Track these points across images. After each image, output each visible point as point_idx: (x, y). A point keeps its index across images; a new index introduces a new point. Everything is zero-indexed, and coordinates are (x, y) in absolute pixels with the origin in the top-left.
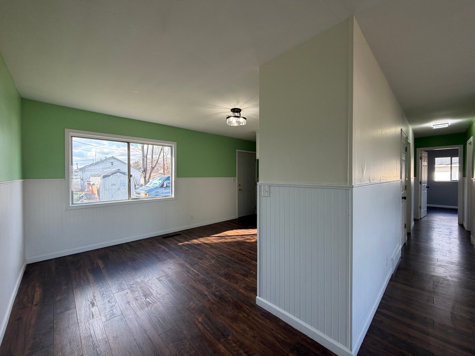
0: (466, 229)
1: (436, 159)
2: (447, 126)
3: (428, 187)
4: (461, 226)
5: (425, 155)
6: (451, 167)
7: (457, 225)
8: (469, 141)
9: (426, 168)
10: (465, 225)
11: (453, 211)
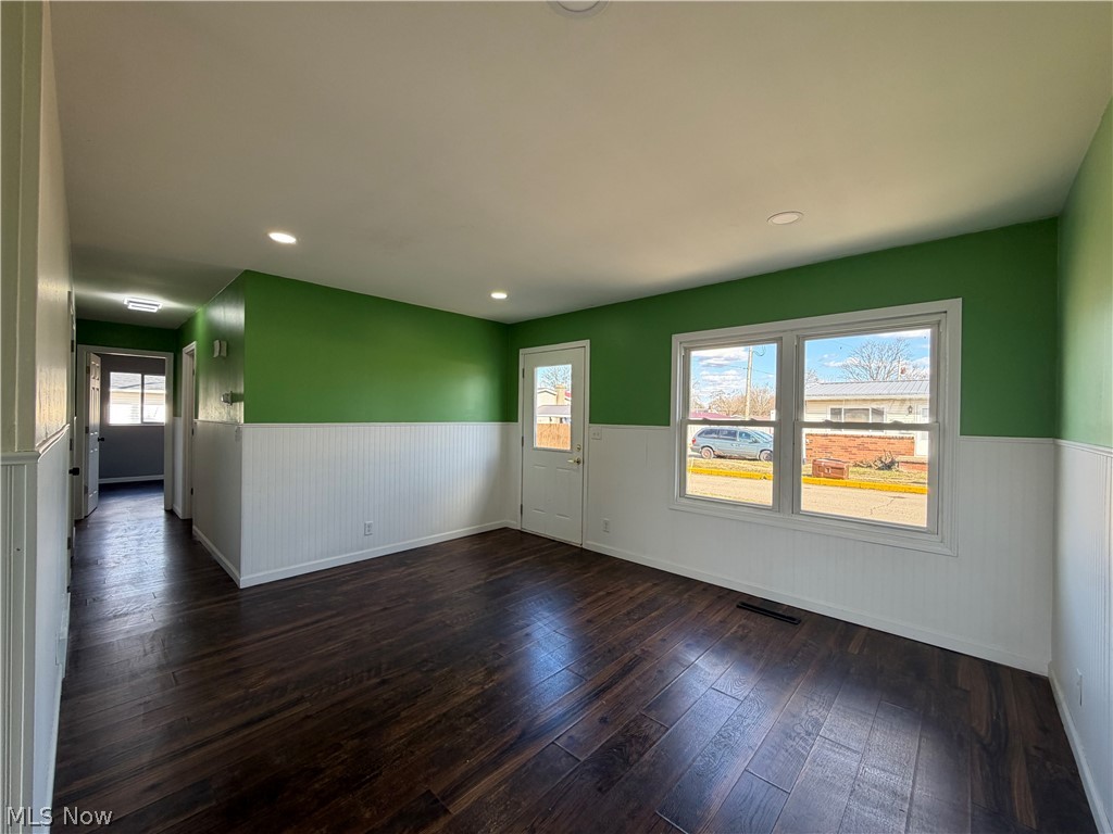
0: (180, 516)
1: (112, 374)
2: (155, 309)
3: (101, 440)
4: (170, 513)
5: (96, 363)
6: (142, 394)
7: (163, 513)
8: (187, 349)
9: (98, 393)
10: (179, 510)
11: (154, 486)
